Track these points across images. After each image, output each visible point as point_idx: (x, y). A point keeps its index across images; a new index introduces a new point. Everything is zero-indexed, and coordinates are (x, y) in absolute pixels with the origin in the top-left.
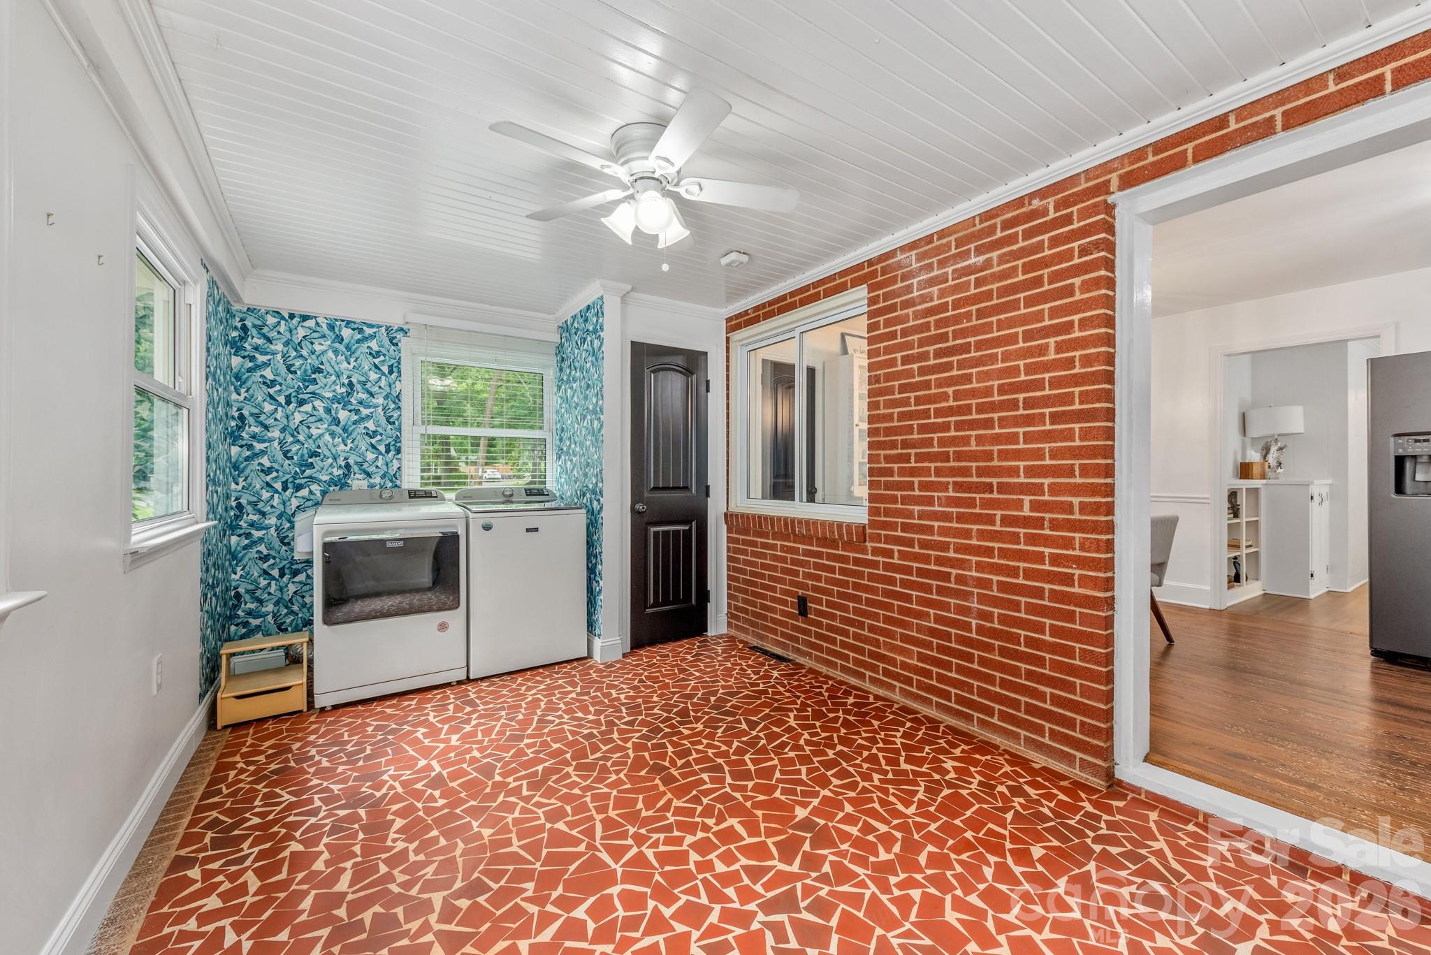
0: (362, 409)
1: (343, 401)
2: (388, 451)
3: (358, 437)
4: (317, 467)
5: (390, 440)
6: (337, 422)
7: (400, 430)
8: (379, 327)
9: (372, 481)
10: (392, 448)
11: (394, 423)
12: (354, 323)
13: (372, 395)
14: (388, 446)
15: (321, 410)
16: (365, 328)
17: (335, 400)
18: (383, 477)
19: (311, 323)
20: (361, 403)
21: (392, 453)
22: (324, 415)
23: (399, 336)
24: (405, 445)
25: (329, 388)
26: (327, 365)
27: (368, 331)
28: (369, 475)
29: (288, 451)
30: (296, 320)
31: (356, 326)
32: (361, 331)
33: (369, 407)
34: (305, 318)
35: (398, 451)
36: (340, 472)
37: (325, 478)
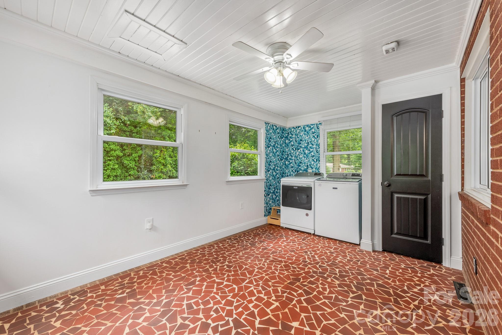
0: (310, 149)
1: (306, 147)
2: (317, 161)
3: (310, 157)
4: (301, 166)
5: (317, 158)
6: (305, 153)
7: (319, 154)
8: (314, 124)
9: (313, 170)
10: (318, 160)
11: (318, 152)
12: (309, 125)
13: (313, 145)
14: (317, 159)
15: (302, 150)
16: (311, 126)
17: (305, 148)
18: (316, 169)
19: (300, 128)
20: (310, 148)
21: (318, 161)
22: (303, 152)
23: (319, 126)
24: (321, 159)
25: (304, 144)
26: (303, 138)
27: (312, 126)
28: (312, 168)
29: (296, 162)
30: (297, 128)
31: (309, 126)
32: (310, 127)
33: (312, 148)
34: (299, 127)
35: (319, 161)
36: (306, 167)
37: (303, 169)
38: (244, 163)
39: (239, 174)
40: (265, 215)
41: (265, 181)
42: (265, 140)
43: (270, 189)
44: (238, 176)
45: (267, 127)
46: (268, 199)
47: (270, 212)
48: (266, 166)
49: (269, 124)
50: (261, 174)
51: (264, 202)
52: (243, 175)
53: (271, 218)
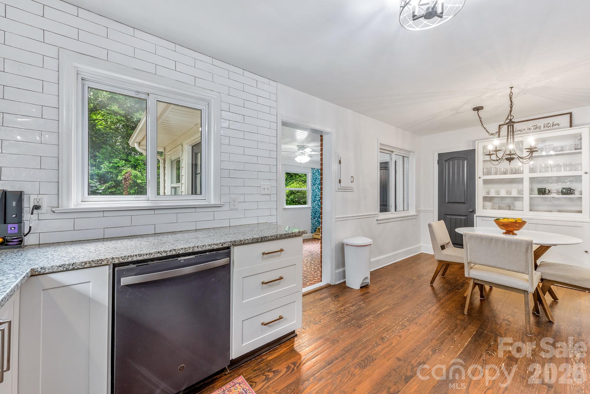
38: (298, 196)
39: (294, 204)
40: (311, 232)
41: (312, 208)
42: (312, 180)
43: (316, 214)
44: (293, 205)
45: (313, 171)
46: (314, 221)
47: (316, 231)
48: (312, 198)
49: (315, 169)
50: (309, 205)
51: (311, 223)
52: (297, 205)
53: (315, 234)
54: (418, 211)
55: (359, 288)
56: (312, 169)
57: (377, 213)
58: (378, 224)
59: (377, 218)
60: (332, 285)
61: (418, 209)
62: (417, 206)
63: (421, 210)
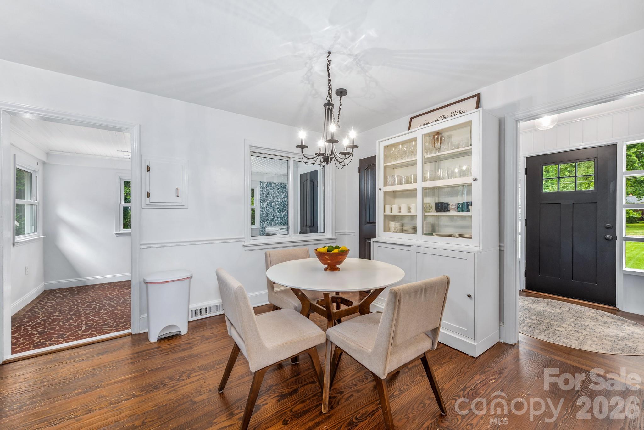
36: (272, 218)
37: (270, 219)
54: (336, 234)
55: (156, 341)
56: (261, 182)
57: (243, 236)
58: (246, 251)
59: (244, 243)
60: (133, 334)
61: (336, 231)
62: (335, 227)
63: (345, 232)
